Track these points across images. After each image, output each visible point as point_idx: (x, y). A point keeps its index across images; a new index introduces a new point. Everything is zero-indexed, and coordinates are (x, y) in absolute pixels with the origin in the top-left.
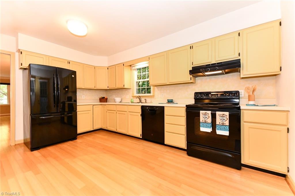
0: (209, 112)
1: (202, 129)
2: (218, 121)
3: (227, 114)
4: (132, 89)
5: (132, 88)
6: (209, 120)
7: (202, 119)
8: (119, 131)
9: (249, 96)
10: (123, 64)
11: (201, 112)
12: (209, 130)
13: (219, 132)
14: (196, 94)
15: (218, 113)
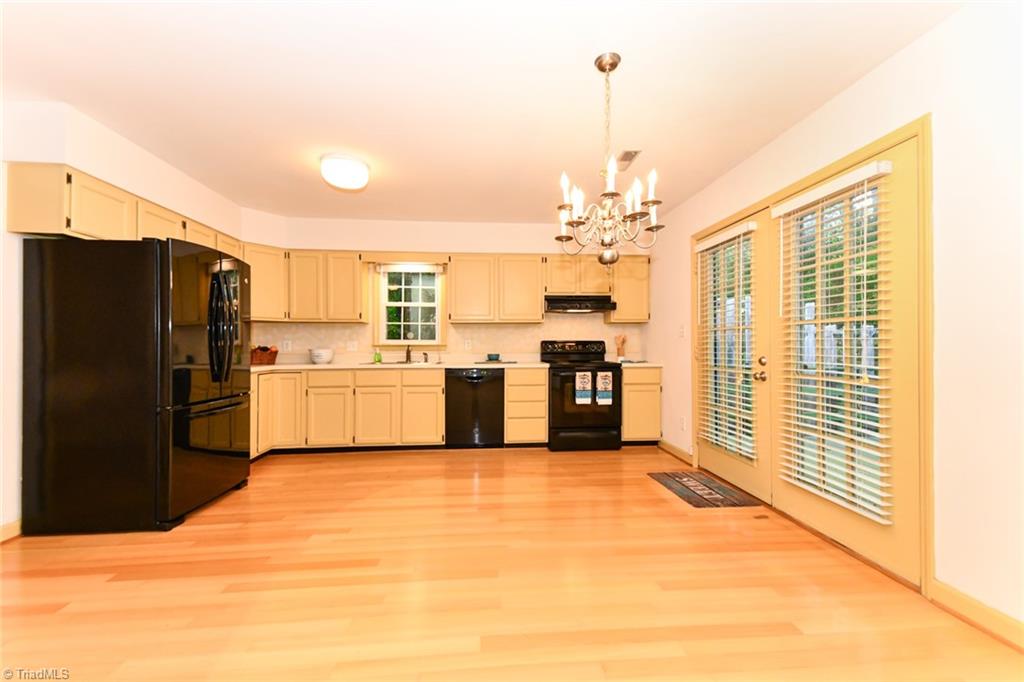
0: (589, 374)
1: (579, 401)
2: (600, 386)
3: (610, 374)
4: (369, 327)
5: (370, 321)
6: (589, 387)
7: (578, 385)
8: (363, 440)
9: (618, 349)
10: (360, 256)
11: (578, 374)
12: (588, 401)
13: (601, 402)
14: (545, 344)
15: (600, 374)
